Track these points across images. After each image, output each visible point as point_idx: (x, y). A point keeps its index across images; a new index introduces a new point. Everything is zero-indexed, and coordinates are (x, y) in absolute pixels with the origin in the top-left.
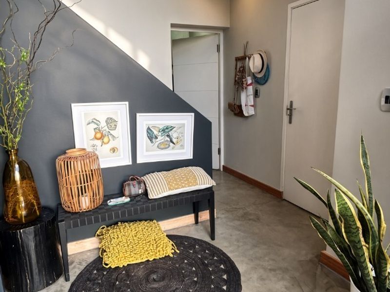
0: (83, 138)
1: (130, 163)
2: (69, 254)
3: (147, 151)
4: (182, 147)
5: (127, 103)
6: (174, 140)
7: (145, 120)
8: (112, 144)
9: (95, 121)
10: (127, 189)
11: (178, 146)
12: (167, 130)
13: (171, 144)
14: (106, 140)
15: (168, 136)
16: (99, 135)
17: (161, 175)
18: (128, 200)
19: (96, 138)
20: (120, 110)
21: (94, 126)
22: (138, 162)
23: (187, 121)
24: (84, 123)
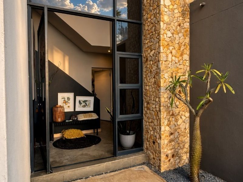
0: (60, 102)
1: (73, 111)
2: (54, 137)
3: (79, 107)
4: (90, 107)
5: (73, 93)
6: (87, 105)
7: (79, 98)
8: (68, 105)
9: (64, 98)
10: (72, 118)
11: (88, 107)
12: (85, 101)
13: (86, 106)
14: (67, 103)
15: (86, 103)
16: (65, 102)
17: (82, 115)
18: (72, 121)
19: (64, 103)
20: (71, 95)
21: (64, 99)
22: (76, 110)
23: (91, 99)
24: (61, 98)
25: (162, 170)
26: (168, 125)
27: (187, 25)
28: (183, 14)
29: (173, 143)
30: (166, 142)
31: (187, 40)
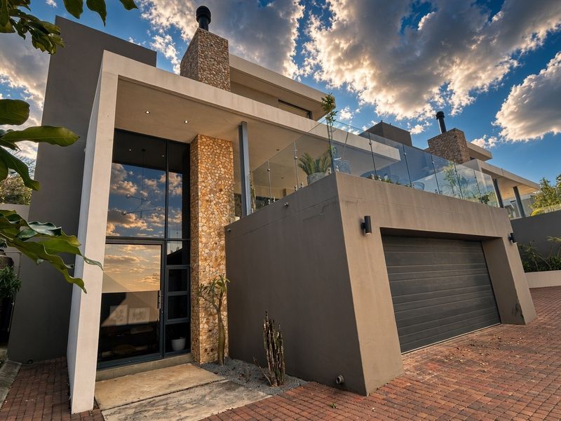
1: (127, 324)
25: (202, 362)
26: (207, 323)
27: (223, 242)
28: (219, 235)
29: (211, 339)
30: (205, 337)
31: (223, 254)
